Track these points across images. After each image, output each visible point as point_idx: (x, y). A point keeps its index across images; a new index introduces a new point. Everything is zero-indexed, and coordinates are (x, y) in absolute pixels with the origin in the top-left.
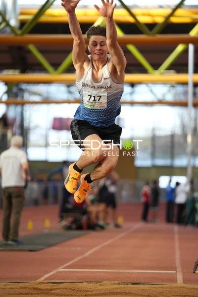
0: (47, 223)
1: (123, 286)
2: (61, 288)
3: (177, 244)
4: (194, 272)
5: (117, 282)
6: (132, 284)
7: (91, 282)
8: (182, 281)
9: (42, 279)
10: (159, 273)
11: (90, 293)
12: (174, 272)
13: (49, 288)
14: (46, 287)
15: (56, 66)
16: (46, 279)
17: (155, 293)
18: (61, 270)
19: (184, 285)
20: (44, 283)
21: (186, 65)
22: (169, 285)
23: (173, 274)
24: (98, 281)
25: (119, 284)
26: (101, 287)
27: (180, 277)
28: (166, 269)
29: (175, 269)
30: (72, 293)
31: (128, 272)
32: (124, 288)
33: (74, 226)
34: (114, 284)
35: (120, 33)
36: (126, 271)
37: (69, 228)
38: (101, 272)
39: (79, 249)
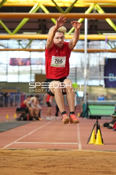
0: (7, 117)
1: (49, 151)
2: (15, 153)
3: (78, 128)
4: (88, 143)
5: (46, 149)
6: (54, 150)
7: (32, 149)
8: (81, 148)
9: (5, 148)
10: (69, 144)
11: (31, 155)
12: (77, 143)
13: (9, 152)
14: (8, 152)
15: (12, 30)
16: (7, 147)
17: (66, 155)
18: (15, 142)
19: (82, 150)
20: (6, 150)
21: (84, 30)
22: (74, 150)
23: (76, 145)
24: (36, 148)
25: (47, 150)
26: (38, 152)
27: (80, 146)
28: (73, 142)
29: (77, 142)
30: (22, 155)
31: (52, 144)
32: (50, 152)
33: (22, 119)
34: (45, 150)
35: (47, 12)
36: (51, 143)
37: (19, 119)
38: (37, 144)
39: (25, 131)
